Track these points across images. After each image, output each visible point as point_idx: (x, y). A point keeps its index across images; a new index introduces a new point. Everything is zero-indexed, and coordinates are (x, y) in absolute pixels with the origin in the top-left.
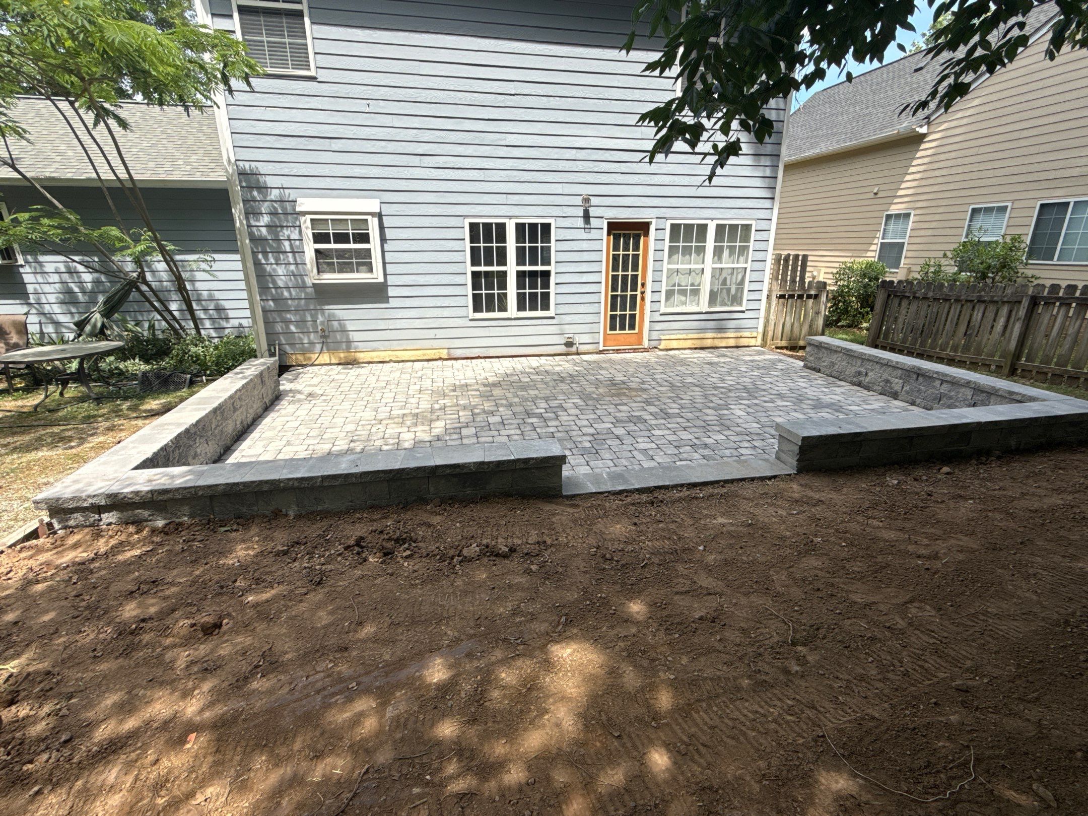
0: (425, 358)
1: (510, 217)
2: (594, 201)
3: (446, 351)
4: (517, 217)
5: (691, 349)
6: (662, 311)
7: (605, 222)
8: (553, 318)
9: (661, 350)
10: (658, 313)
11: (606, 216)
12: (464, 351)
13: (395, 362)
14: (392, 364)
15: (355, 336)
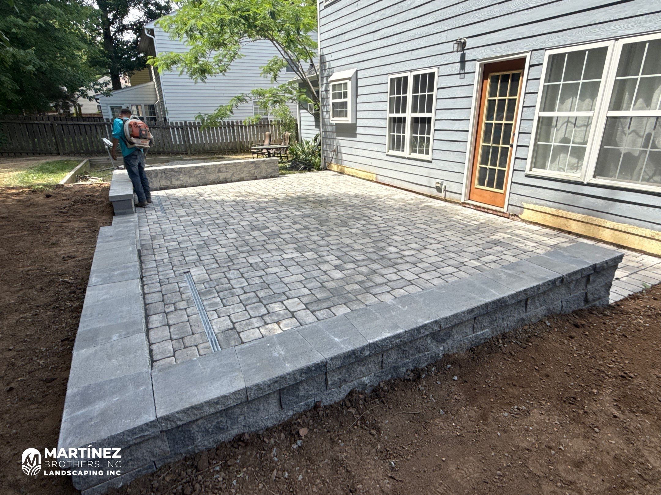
0: (367, 178)
1: (411, 71)
2: (470, 43)
3: (375, 176)
4: (414, 70)
5: (554, 229)
6: (527, 172)
7: (478, 64)
8: (430, 162)
9: (523, 220)
10: (523, 174)
11: (479, 58)
12: (384, 178)
13: (358, 178)
14: (355, 178)
15: (345, 157)
